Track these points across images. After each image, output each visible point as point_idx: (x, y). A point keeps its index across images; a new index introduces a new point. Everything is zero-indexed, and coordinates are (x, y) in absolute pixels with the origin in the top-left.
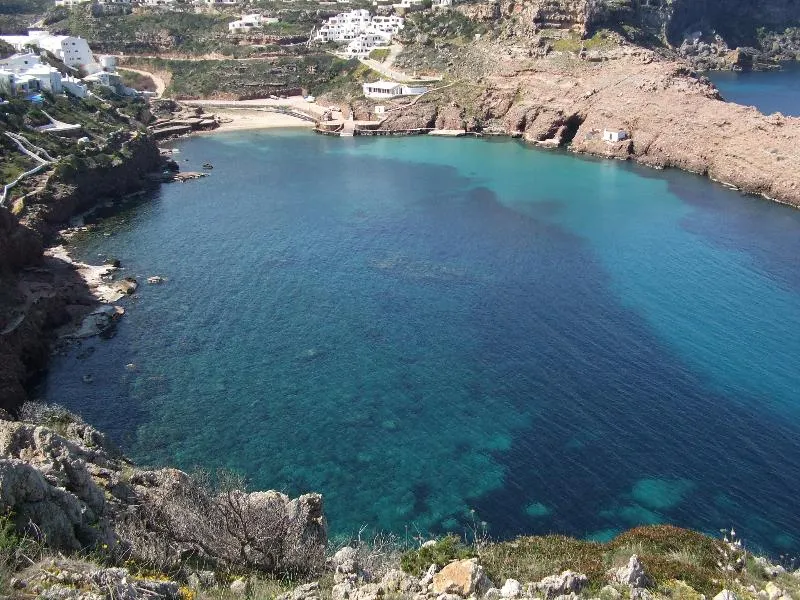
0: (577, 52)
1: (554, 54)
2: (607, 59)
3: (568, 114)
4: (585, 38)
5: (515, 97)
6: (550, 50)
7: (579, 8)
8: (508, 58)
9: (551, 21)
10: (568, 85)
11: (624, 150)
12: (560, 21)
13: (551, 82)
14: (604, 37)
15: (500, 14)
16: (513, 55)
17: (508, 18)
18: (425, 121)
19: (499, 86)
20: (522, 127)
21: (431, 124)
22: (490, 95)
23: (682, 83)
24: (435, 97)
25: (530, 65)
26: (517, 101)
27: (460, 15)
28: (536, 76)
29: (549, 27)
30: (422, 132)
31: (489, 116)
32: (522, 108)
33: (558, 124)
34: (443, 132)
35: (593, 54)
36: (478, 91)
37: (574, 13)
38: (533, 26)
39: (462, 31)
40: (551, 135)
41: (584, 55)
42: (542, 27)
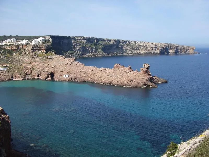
0: (45, 57)
1: (39, 58)
2: (53, 58)
3: (50, 72)
4: (45, 53)
5: (32, 69)
6: (38, 57)
7: (43, 46)
8: (27, 59)
9: (36, 49)
10: (46, 65)
11: (70, 79)
12: (38, 49)
13: (41, 64)
14: (50, 53)
15: (19, 48)
16: (28, 58)
17: (22, 49)
18: (10, 77)
19: (27, 66)
20: (38, 76)
21: (12, 77)
22: (25, 69)
23: (76, 63)
24: (10, 70)
25: (34, 61)
26: (34, 70)
27: (5, 49)
28: (36, 63)
29: (35, 51)
30: (10, 80)
31: (27, 74)
32: (37, 72)
33: (48, 74)
34: (17, 79)
35: (49, 57)
36: (21, 68)
37: (42, 47)
38: (31, 51)
39: (7, 53)
40: (47, 77)
41: (47, 57)
42: (34, 51)
